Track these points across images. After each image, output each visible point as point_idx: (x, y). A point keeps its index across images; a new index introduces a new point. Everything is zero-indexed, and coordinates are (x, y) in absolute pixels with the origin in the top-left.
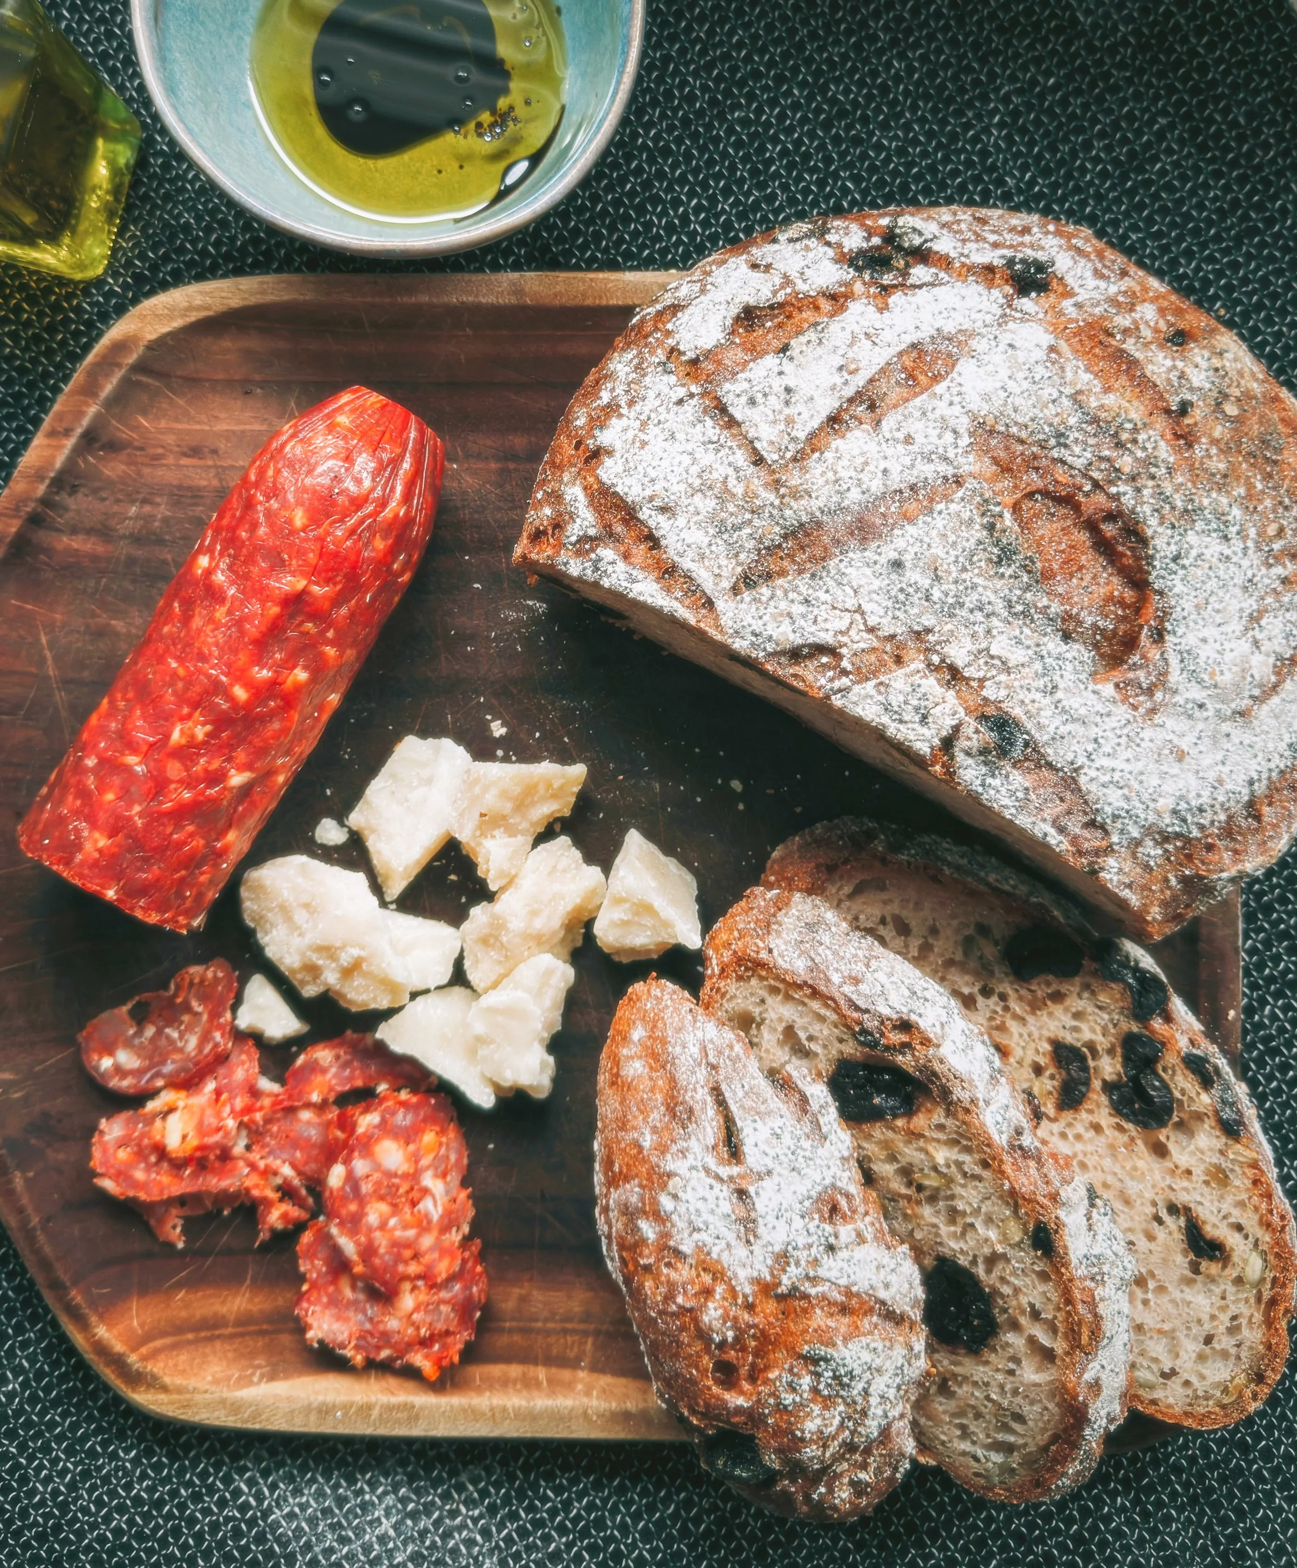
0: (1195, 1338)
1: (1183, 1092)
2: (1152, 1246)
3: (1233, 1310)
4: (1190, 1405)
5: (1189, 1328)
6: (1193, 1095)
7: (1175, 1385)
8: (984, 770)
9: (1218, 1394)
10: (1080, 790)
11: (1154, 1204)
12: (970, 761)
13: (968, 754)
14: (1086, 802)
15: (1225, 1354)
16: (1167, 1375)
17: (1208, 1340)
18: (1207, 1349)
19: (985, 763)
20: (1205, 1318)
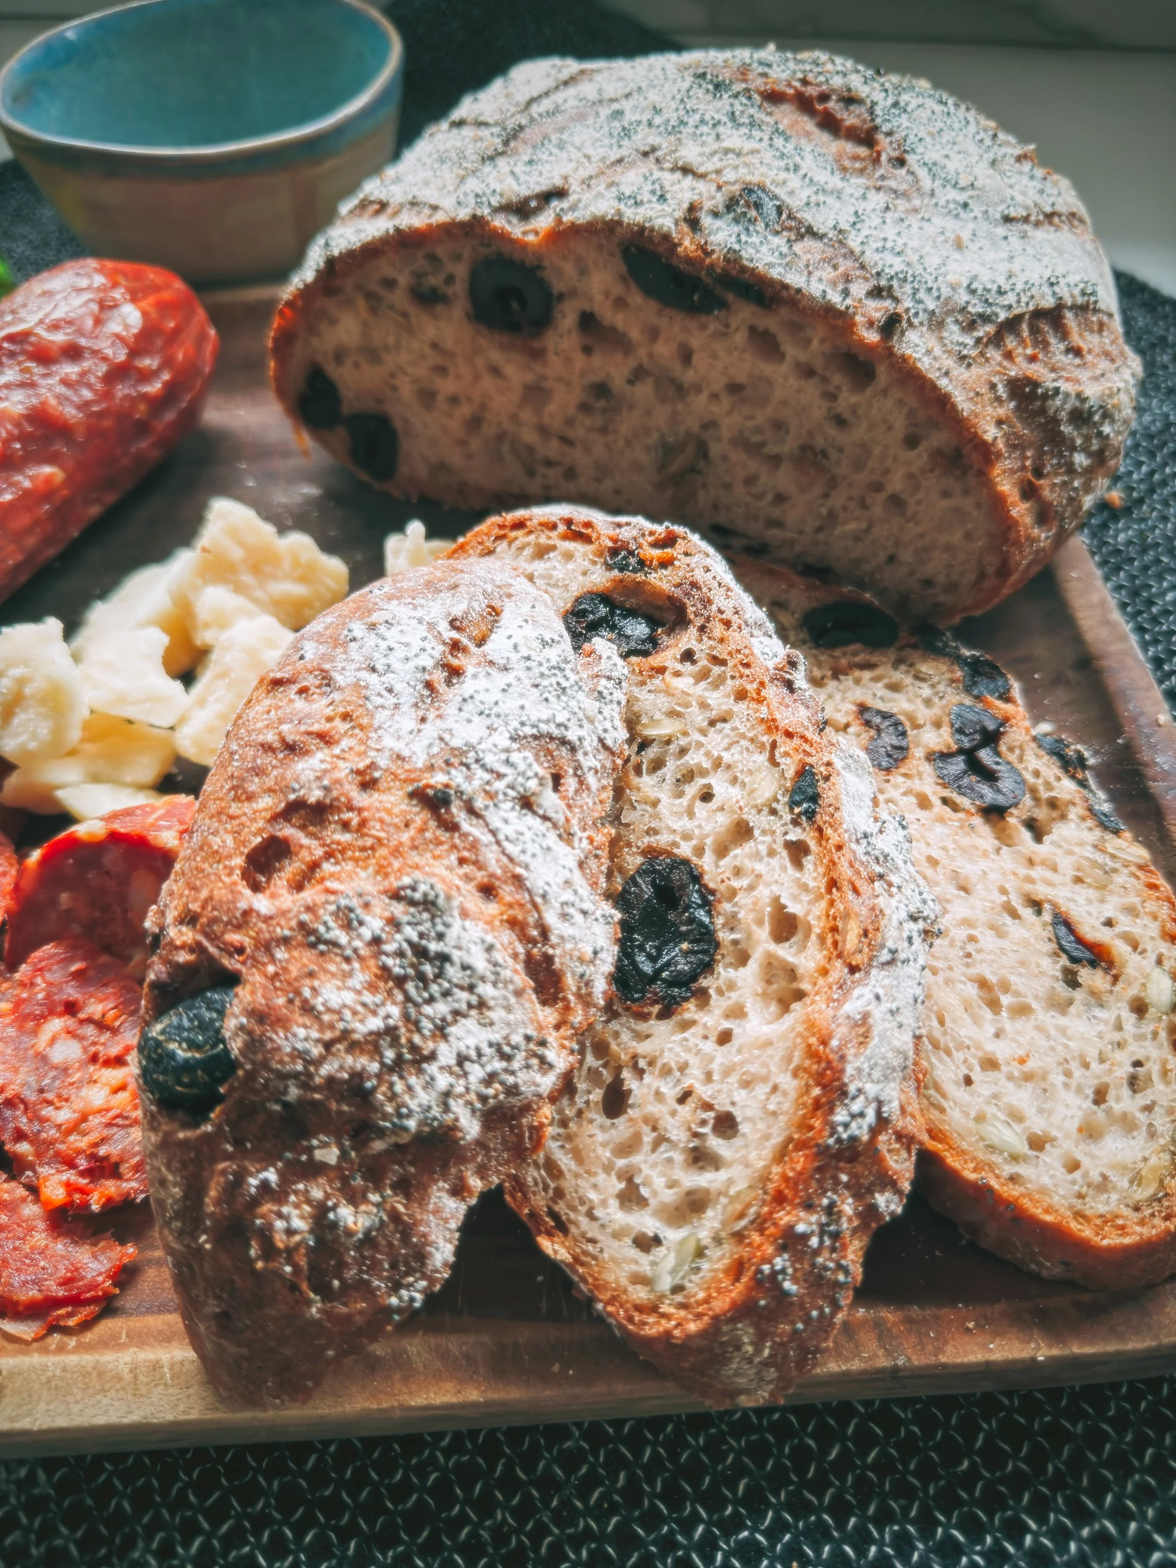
0: (1079, 1090)
1: (1037, 774)
2: (1005, 944)
3: (1136, 1050)
4: (1081, 1196)
5: (1068, 1074)
6: (1052, 780)
7: (1051, 1158)
8: (736, 229)
9: (1125, 1183)
10: (852, 252)
11: (1003, 891)
12: (719, 223)
13: (716, 214)
14: (863, 267)
15: (1127, 1124)
16: (1037, 1143)
17: (1100, 1097)
18: (1100, 1114)
19: (736, 220)
20: (1092, 1054)
